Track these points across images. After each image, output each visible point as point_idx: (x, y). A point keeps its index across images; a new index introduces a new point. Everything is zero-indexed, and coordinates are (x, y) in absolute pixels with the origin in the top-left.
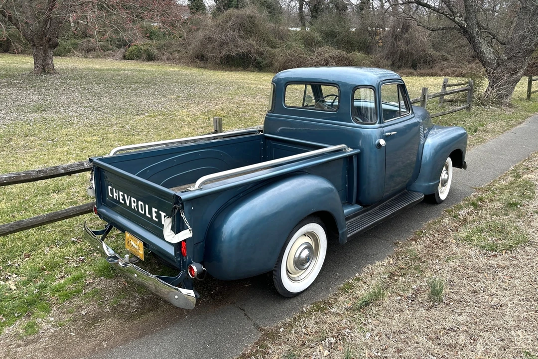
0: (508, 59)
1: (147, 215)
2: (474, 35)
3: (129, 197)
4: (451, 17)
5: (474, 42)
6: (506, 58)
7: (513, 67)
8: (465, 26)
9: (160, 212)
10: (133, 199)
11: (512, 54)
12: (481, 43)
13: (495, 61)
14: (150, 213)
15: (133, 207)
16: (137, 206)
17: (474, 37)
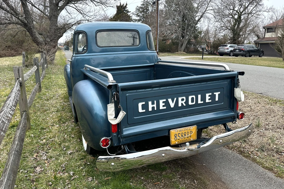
0: (50, 41)
1: (200, 102)
2: (32, 27)
3: (175, 99)
4: (16, 16)
5: (32, 31)
6: (49, 40)
7: (54, 45)
8: (26, 22)
9: (215, 93)
10: (180, 99)
11: (52, 38)
12: (35, 32)
13: (44, 42)
14: (203, 99)
15: (180, 105)
16: (187, 102)
17: (31, 29)
